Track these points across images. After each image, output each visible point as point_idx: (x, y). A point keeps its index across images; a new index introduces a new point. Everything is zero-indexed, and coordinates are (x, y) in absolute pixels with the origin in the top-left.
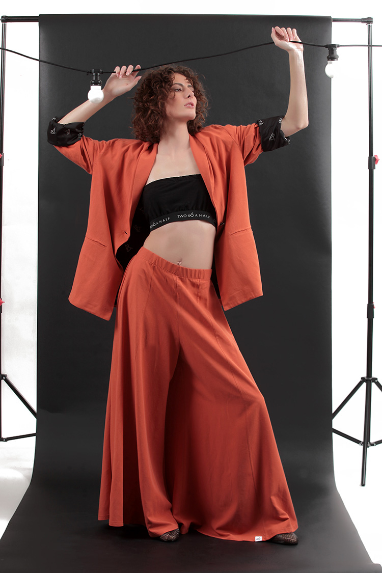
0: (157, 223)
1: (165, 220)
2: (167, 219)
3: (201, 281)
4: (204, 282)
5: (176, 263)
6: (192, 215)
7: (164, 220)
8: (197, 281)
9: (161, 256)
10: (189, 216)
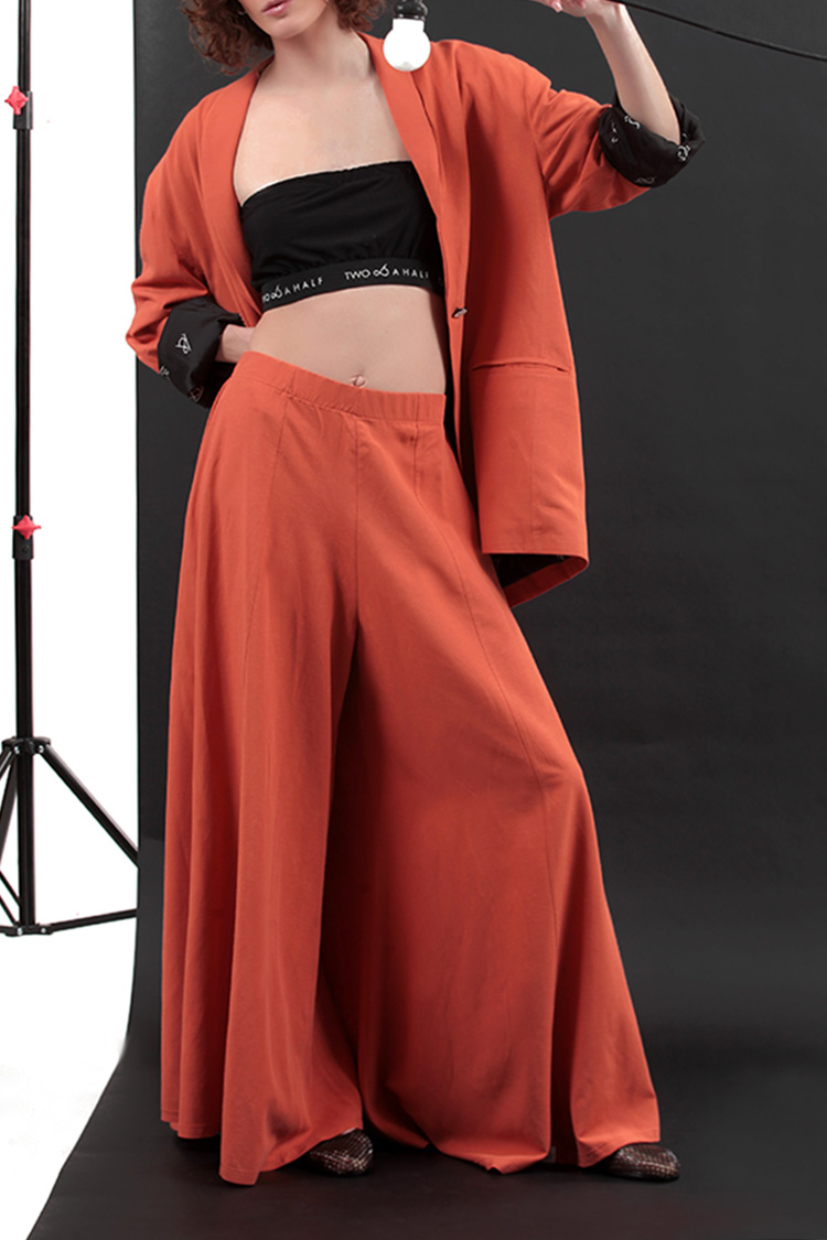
0: (287, 291)
1: (309, 284)
2: (316, 282)
3: (421, 428)
4: (428, 428)
5: (349, 381)
6: (384, 272)
7: (306, 285)
8: (410, 427)
9: (304, 368)
10: (377, 273)
